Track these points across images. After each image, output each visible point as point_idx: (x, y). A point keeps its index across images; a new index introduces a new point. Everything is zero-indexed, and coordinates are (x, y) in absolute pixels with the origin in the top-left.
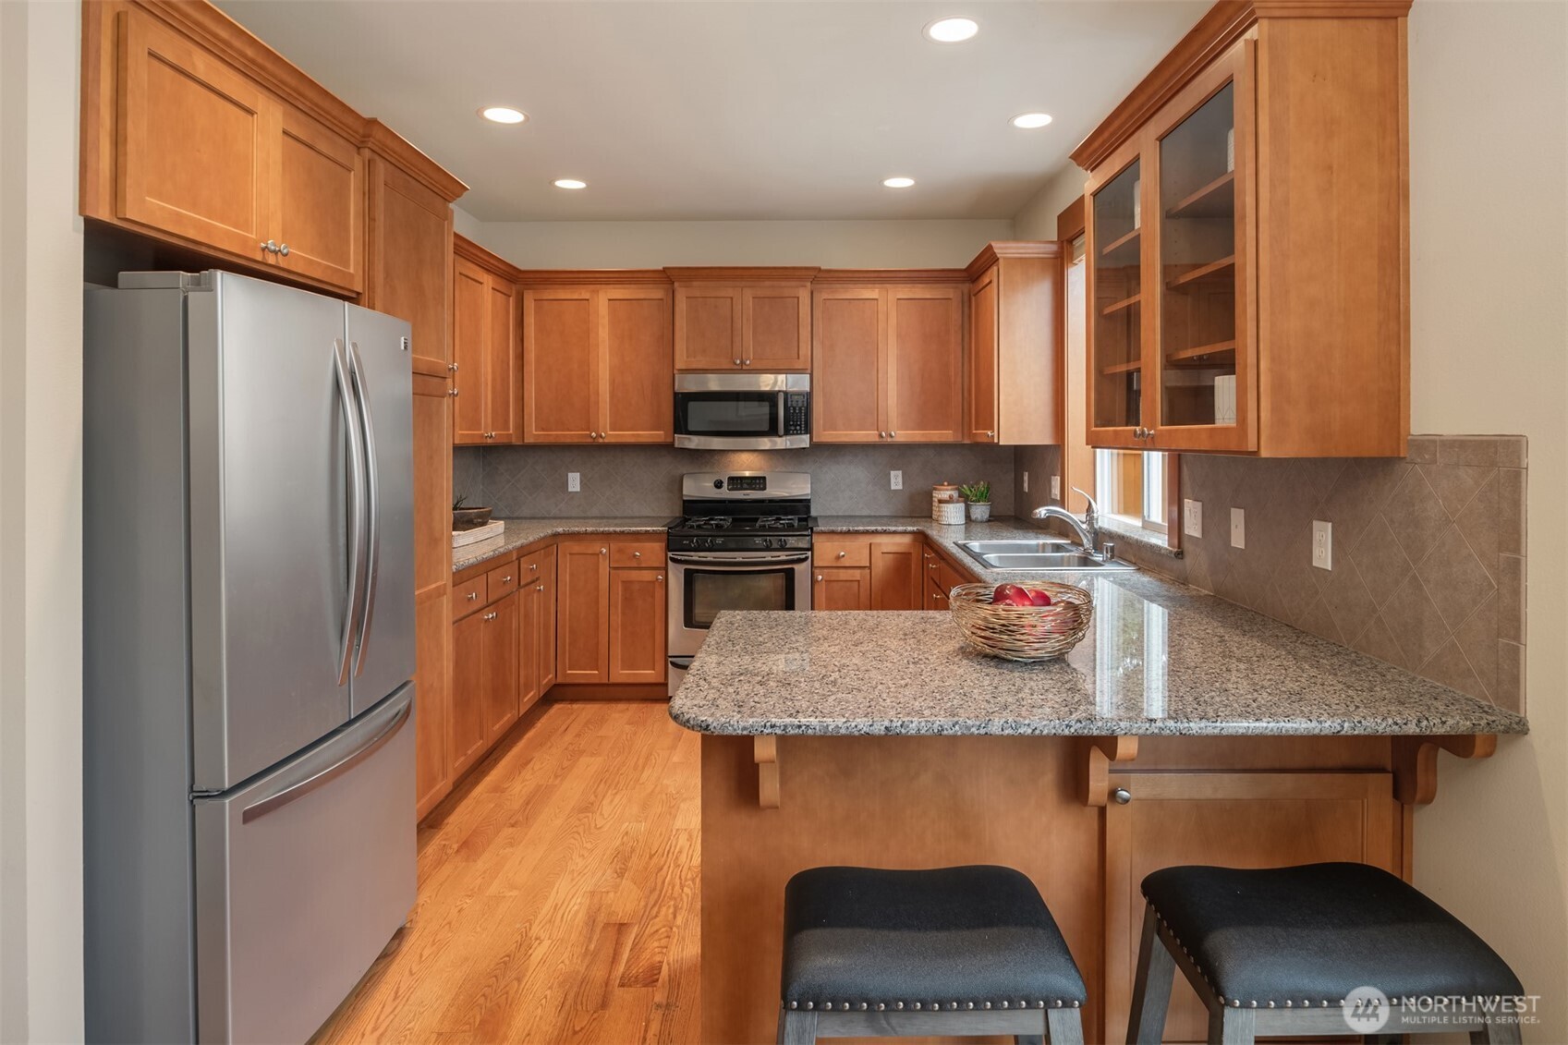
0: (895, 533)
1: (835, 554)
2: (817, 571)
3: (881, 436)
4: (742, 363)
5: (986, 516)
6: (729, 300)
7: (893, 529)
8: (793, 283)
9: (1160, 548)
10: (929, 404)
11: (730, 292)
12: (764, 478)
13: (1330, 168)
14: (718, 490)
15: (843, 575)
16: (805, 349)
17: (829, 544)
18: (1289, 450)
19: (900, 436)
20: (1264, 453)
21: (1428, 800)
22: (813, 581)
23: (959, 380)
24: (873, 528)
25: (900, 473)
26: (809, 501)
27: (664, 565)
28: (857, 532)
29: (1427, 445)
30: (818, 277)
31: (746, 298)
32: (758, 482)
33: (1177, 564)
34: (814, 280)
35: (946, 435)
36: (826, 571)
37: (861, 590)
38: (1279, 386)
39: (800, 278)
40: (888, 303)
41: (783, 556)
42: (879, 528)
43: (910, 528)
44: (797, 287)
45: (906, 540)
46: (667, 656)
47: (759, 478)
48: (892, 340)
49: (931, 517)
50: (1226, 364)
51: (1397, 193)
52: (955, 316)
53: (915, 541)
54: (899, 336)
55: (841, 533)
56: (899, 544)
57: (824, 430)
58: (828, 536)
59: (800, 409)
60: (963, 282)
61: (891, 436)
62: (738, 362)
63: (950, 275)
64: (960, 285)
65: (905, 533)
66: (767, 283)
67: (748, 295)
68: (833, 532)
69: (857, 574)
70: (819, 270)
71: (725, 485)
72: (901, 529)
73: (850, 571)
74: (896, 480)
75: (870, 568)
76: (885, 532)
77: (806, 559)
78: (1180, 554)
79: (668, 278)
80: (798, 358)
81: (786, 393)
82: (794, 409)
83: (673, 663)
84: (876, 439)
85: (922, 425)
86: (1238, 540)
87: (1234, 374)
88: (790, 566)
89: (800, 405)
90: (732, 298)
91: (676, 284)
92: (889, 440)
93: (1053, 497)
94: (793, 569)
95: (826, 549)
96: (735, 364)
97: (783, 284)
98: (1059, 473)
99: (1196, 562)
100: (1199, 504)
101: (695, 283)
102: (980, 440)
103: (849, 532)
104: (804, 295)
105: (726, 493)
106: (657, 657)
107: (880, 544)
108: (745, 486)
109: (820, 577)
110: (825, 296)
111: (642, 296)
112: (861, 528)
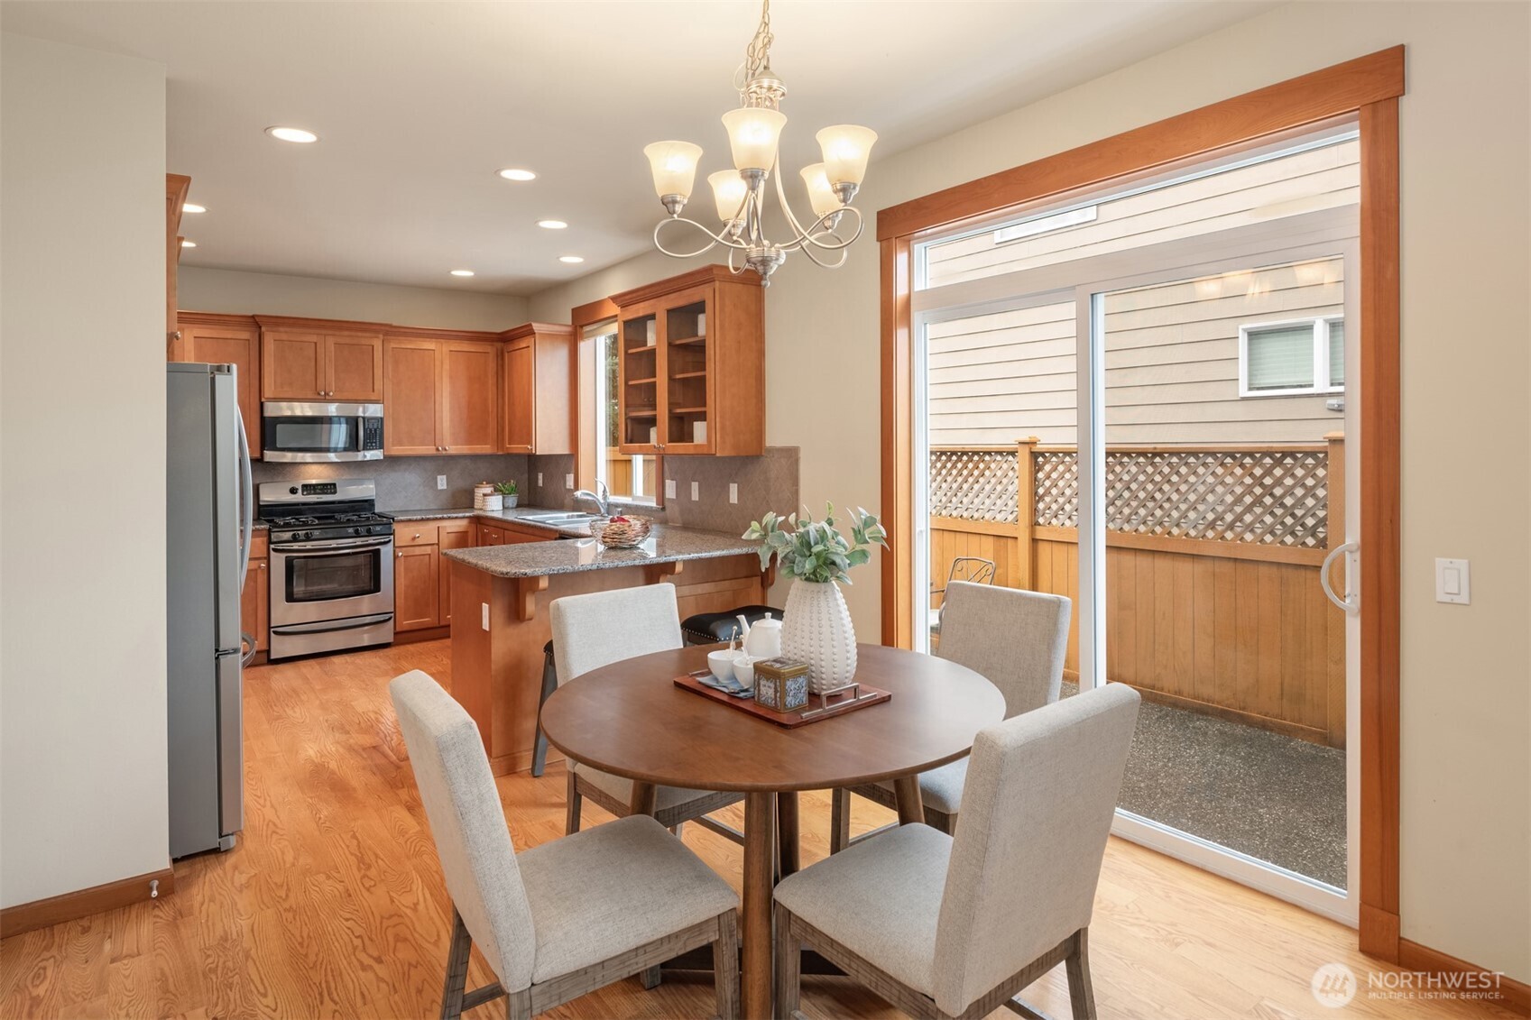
0: (456, 518)
1: (413, 536)
2: (397, 550)
3: (438, 450)
4: (326, 394)
5: (515, 504)
6: (313, 345)
7: (455, 515)
8: (368, 335)
9: (652, 507)
10: (475, 425)
11: (314, 338)
12: (334, 485)
13: (739, 342)
14: (293, 496)
15: (418, 551)
16: (378, 385)
17: (406, 529)
18: (727, 453)
19: (452, 449)
20: (718, 455)
21: (772, 584)
22: (395, 557)
23: (495, 410)
24: (440, 516)
25: (445, 477)
26: (373, 500)
27: (265, 555)
28: (428, 519)
29: (772, 450)
30: (389, 331)
31: (330, 343)
32: (329, 488)
33: (662, 514)
34: (386, 334)
35: (486, 449)
36: (404, 549)
37: (432, 560)
38: (723, 428)
39: (377, 332)
40: (441, 351)
41: (371, 540)
42: (445, 516)
43: (467, 514)
44: (371, 338)
45: (464, 523)
46: (269, 627)
47: (330, 484)
48: (446, 380)
49: (473, 507)
50: (702, 417)
51: (761, 354)
52: (492, 366)
53: (470, 523)
54: (451, 377)
55: (416, 520)
56: (460, 526)
57: (393, 445)
58: (407, 524)
59: (375, 430)
60: (497, 341)
61: (445, 450)
62: (323, 393)
63: (488, 336)
64: (495, 344)
65: (464, 517)
66: (346, 333)
67: (331, 341)
68: (410, 520)
69: (428, 550)
70: (391, 326)
71: (300, 491)
72: (461, 515)
73: (423, 548)
74: (442, 482)
75: (438, 544)
76: (449, 518)
77: (390, 541)
78: (663, 509)
79: (255, 323)
80: (373, 391)
81: (364, 418)
82: (371, 430)
83: (274, 632)
84: (434, 452)
85: (470, 441)
86: (695, 496)
87: (705, 420)
88: (377, 547)
89: (375, 427)
90: (316, 343)
91: (263, 329)
92: (444, 452)
93: (568, 487)
94: (379, 550)
95: (403, 533)
96: (319, 394)
97: (360, 334)
98: (573, 471)
99: (673, 511)
100: (674, 482)
101: (281, 329)
102: (511, 451)
103: (422, 520)
104: (377, 344)
105: (299, 497)
106: (260, 629)
107: (445, 527)
108: (318, 491)
109: (400, 554)
110: (393, 345)
111: (229, 336)
112: (432, 516)
